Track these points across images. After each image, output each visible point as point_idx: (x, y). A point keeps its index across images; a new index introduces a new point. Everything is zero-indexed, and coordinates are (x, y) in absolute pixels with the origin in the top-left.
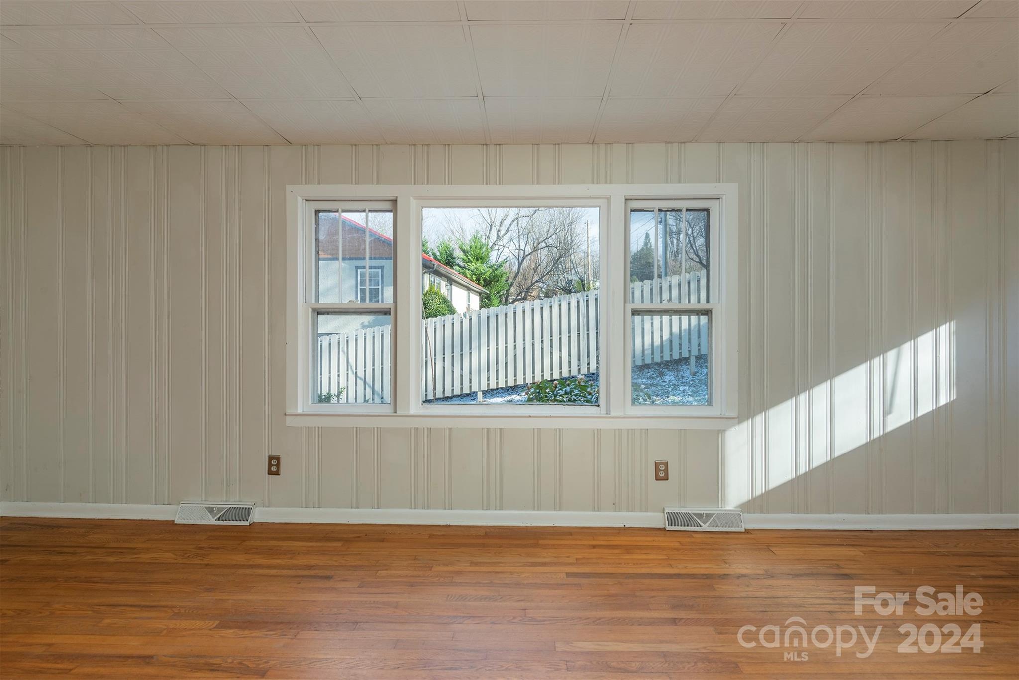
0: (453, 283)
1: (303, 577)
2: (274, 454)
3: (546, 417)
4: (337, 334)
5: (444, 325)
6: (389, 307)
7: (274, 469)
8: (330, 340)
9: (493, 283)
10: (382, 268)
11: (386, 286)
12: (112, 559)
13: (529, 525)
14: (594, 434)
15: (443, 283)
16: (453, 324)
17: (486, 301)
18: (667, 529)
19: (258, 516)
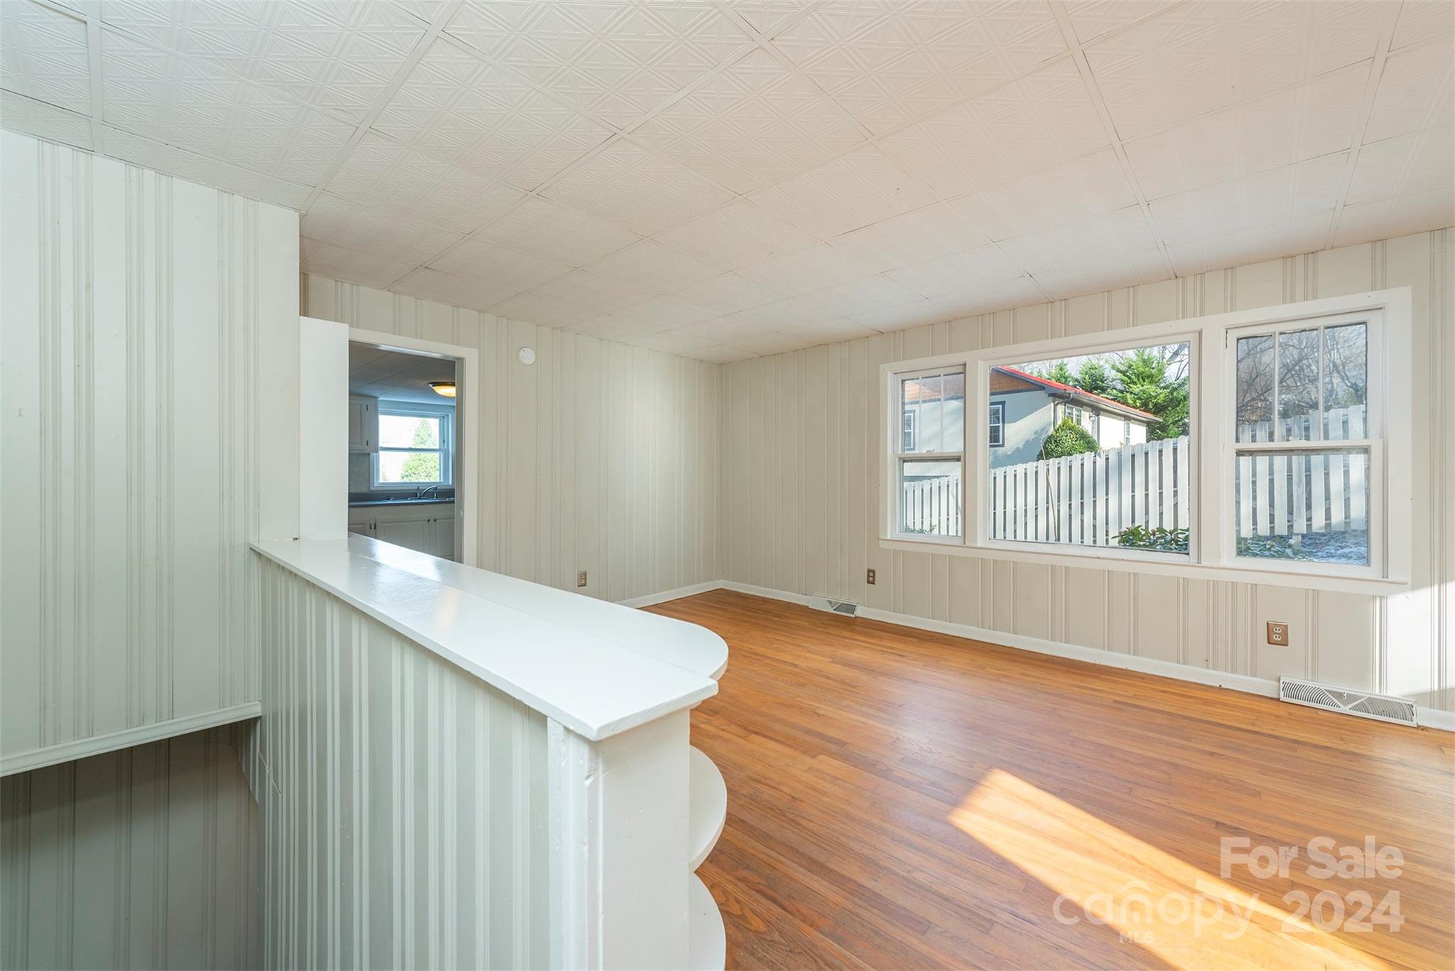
0: (1101, 412)
1: (885, 652)
2: (871, 568)
3: (1118, 560)
4: (946, 476)
5: (1070, 467)
6: (959, 455)
7: (871, 579)
8: (931, 484)
9: (1169, 408)
10: (1003, 403)
11: (1008, 423)
12: (776, 619)
13: (1097, 662)
14: (1178, 582)
15: (1086, 415)
16: (1082, 465)
17: (1156, 432)
18: (1281, 700)
19: (860, 612)
